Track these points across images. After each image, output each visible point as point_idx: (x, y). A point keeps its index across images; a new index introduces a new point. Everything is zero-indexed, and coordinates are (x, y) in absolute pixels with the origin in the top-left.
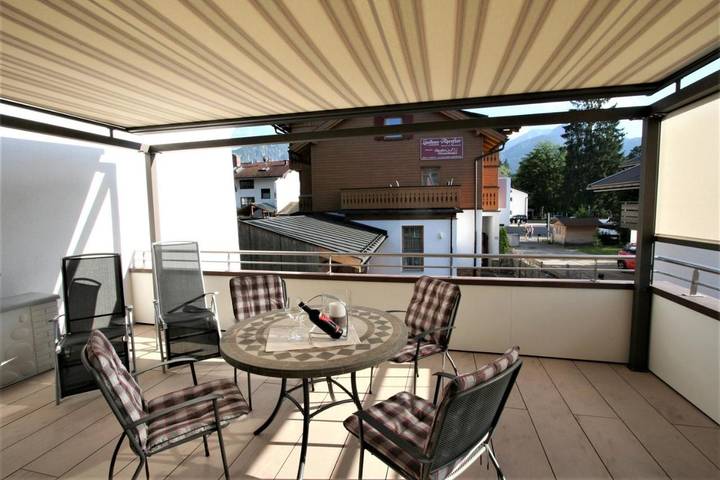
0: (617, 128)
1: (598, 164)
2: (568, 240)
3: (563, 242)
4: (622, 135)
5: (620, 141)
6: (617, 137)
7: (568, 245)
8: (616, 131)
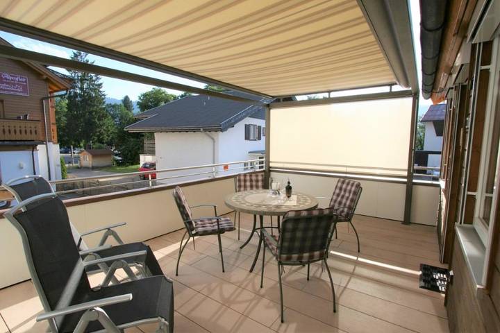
0: (101, 90)
1: (91, 113)
2: (95, 165)
3: (91, 166)
4: (104, 95)
5: (103, 99)
6: (101, 96)
7: (94, 168)
8: (100, 92)
